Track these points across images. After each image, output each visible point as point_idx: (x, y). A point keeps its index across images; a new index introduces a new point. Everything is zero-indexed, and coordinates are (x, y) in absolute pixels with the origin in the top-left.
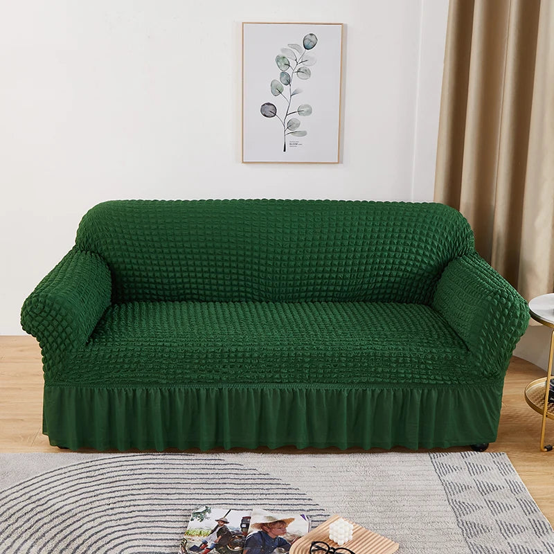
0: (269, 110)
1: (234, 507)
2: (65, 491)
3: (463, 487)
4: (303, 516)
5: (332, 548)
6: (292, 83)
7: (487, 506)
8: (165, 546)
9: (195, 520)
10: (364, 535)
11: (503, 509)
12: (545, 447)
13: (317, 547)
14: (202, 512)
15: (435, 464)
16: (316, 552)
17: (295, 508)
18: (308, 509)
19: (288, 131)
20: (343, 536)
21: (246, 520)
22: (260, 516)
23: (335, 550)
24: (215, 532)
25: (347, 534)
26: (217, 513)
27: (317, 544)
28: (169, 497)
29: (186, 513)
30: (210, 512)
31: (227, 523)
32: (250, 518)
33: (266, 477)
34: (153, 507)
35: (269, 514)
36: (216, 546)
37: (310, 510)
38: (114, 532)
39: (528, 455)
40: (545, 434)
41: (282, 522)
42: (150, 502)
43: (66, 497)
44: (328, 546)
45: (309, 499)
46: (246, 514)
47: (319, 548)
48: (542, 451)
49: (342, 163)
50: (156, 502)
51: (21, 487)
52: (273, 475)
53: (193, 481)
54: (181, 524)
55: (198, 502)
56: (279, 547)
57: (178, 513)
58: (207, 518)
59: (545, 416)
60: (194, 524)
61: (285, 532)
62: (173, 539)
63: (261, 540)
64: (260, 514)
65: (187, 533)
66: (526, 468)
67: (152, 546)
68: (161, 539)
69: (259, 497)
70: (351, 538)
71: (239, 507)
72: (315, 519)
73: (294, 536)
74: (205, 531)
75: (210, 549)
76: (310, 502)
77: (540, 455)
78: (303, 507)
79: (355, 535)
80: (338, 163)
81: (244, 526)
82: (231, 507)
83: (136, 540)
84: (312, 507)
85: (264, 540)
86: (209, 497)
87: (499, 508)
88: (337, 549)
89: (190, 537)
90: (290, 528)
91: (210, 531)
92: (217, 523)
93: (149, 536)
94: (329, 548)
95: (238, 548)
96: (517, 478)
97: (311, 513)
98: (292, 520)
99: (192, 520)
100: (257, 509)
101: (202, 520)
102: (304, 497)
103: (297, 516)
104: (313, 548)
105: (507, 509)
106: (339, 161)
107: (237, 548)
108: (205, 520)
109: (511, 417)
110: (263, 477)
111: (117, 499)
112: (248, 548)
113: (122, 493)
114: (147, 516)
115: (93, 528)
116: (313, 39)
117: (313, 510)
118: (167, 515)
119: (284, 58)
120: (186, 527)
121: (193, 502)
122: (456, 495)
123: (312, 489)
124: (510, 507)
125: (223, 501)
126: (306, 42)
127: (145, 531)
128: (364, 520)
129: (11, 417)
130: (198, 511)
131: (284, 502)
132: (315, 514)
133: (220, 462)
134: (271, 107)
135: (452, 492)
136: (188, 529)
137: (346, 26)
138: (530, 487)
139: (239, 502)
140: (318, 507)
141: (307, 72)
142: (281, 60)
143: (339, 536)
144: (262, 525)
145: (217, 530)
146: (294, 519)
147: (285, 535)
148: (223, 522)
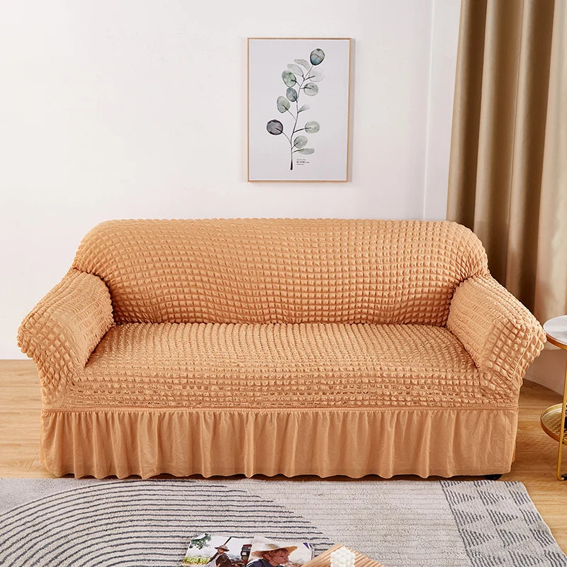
0: (275, 128)
1: (236, 534)
2: (61, 517)
3: (475, 517)
4: (306, 544)
6: (299, 99)
7: (498, 535)
9: (194, 547)
11: (516, 540)
12: (562, 476)
14: (202, 539)
15: (447, 493)
17: (298, 536)
19: (295, 149)
20: (344, 565)
21: (246, 548)
22: (261, 544)
24: (215, 560)
25: (349, 563)
26: (217, 541)
28: (170, 523)
29: (184, 540)
30: (209, 539)
31: (227, 550)
32: (251, 546)
33: (269, 504)
34: (151, 534)
35: (271, 541)
37: (314, 538)
38: (109, 559)
39: (543, 484)
40: (562, 463)
41: (285, 550)
42: (149, 528)
43: (63, 522)
45: (313, 528)
46: (247, 542)
48: (559, 479)
49: (351, 181)
50: (154, 529)
51: (17, 512)
52: (276, 502)
53: (194, 508)
54: (180, 552)
55: (198, 529)
57: (176, 540)
58: (207, 546)
59: (561, 443)
60: (193, 552)
61: (286, 561)
64: (261, 542)
65: (186, 561)
66: (542, 498)
69: (261, 524)
71: (240, 535)
72: (318, 547)
73: (295, 564)
74: (204, 559)
76: (312, 530)
77: (557, 484)
78: (307, 536)
79: (358, 563)
80: (347, 181)
81: (244, 554)
82: (232, 534)
84: (315, 536)
86: (209, 524)
87: (512, 539)
89: (188, 564)
91: (209, 559)
92: (217, 551)
93: (146, 564)
96: (530, 506)
97: (314, 542)
98: (294, 548)
99: (191, 547)
100: (258, 537)
101: (201, 547)
102: (307, 525)
103: (300, 544)
105: (520, 539)
106: (349, 179)
108: (204, 548)
109: (528, 445)
111: (114, 525)
113: (121, 519)
114: (145, 542)
115: (89, 553)
116: (320, 54)
117: (316, 538)
118: (165, 543)
119: (290, 73)
120: (185, 555)
121: (193, 529)
122: (467, 526)
123: (316, 517)
124: (523, 537)
125: (224, 529)
126: (314, 57)
127: (142, 557)
128: (369, 549)
129: (8, 442)
130: (198, 538)
131: (287, 530)
132: (318, 543)
133: (222, 489)
134: (277, 124)
135: (462, 522)
136: (186, 556)
137: (354, 41)
138: (545, 517)
139: (241, 529)
140: (322, 536)
141: (314, 88)
142: (287, 76)
143: (341, 565)
144: (263, 554)
145: (216, 558)
146: (296, 547)
147: (287, 564)
148: (222, 549)
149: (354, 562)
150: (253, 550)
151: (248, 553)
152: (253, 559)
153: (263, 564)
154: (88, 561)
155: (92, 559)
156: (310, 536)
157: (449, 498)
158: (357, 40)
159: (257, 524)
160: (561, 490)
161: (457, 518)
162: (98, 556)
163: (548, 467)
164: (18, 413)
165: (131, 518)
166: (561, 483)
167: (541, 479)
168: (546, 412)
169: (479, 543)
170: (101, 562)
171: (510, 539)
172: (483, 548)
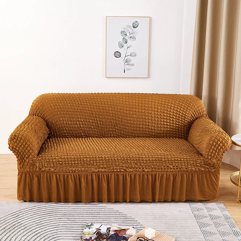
0: (117, 55)
3: (204, 217)
4: (133, 227)
6: (128, 43)
7: (214, 224)
8: (74, 239)
9: (87, 228)
10: (160, 235)
11: (221, 226)
12: (239, 201)
13: (140, 240)
14: (90, 225)
15: (191, 207)
17: (130, 224)
18: (136, 225)
19: (126, 64)
20: (151, 235)
21: (109, 229)
22: (115, 227)
26: (96, 226)
27: (140, 238)
29: (82, 226)
30: (93, 225)
31: (100, 230)
32: (110, 228)
33: (117, 212)
36: (96, 239)
37: (137, 225)
41: (124, 230)
44: (145, 239)
45: (136, 221)
46: (109, 226)
49: (150, 78)
50: (69, 221)
52: (120, 211)
53: (86, 213)
55: (87, 222)
56: (123, 240)
57: (79, 226)
59: (239, 187)
60: (86, 230)
61: (125, 234)
62: (77, 236)
65: (83, 234)
69: (114, 220)
70: (154, 236)
71: (105, 224)
72: (138, 229)
73: (130, 235)
74: (91, 233)
75: (93, 240)
77: (237, 204)
78: (134, 224)
80: (148, 78)
82: (102, 224)
83: (61, 236)
85: (116, 236)
86: (92, 220)
90: (128, 232)
92: (96, 230)
93: (66, 235)
95: (105, 240)
96: (227, 213)
99: (85, 228)
100: (113, 224)
101: (90, 229)
102: (134, 220)
103: (131, 228)
104: (138, 240)
108: (91, 229)
109: (225, 188)
112: (110, 240)
113: (55, 218)
114: (66, 227)
116: (137, 23)
118: (74, 227)
119: (124, 32)
120: (83, 232)
122: (201, 220)
123: (137, 217)
124: (224, 225)
125: (99, 222)
126: (134, 25)
129: (4, 187)
130: (88, 225)
131: (125, 222)
132: (139, 227)
133: (97, 206)
134: (119, 53)
135: (198, 219)
137: (151, 18)
139: (106, 222)
140: (140, 224)
141: (134, 38)
142: (123, 33)
143: (149, 235)
144: (116, 231)
145: (96, 233)
146: (129, 229)
147: (126, 235)
148: (98, 229)
149: (155, 234)
151: (109, 231)
153: (116, 235)
154: (42, 234)
157: (192, 209)
161: (196, 217)
165: (60, 217)
168: (233, 174)
169: (206, 227)
170: (48, 235)
171: (218, 225)
172: (208, 229)
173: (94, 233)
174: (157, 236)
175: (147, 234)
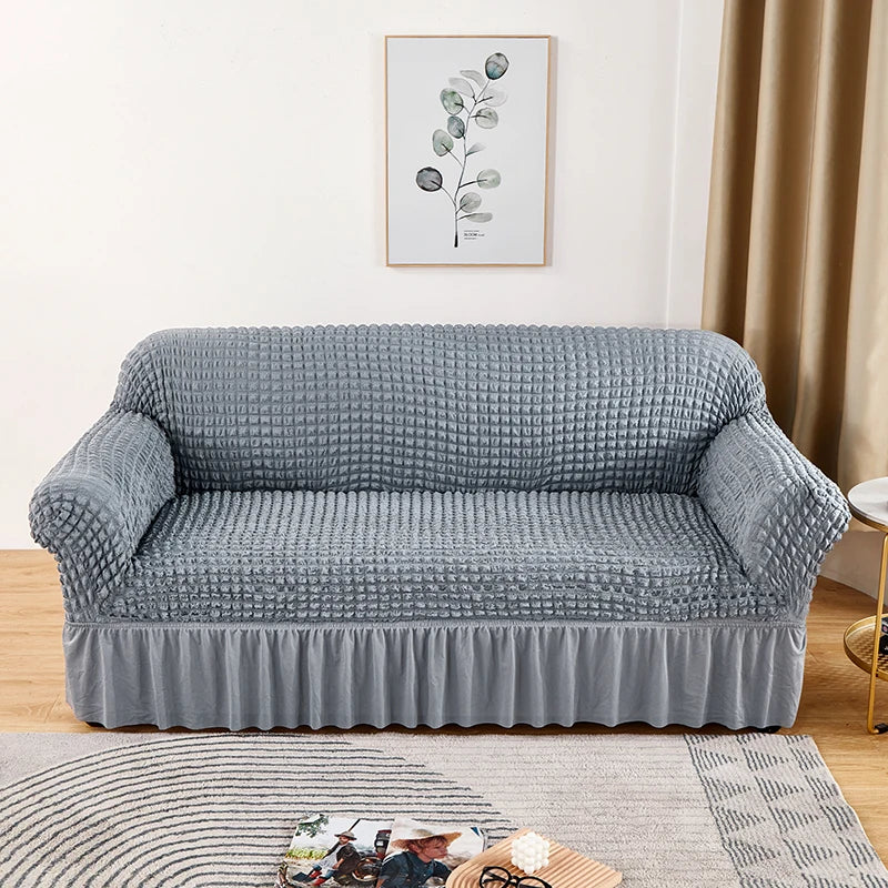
0: (430, 180)
1: (366, 815)
2: (97, 791)
3: (736, 788)
4: (475, 829)
5: (515, 877)
6: (467, 135)
7: (772, 817)
8: (255, 874)
9: (303, 834)
10: (567, 860)
11: (798, 823)
12: (876, 727)
13: (493, 875)
14: (314, 823)
15: (694, 753)
16: (490, 884)
17: (463, 817)
18: (483, 819)
19: (461, 213)
20: (533, 860)
21: (383, 836)
22: (406, 830)
23: (519, 880)
24: (335, 853)
25: (540, 856)
26: (338, 825)
27: (492, 871)
28: (264, 800)
29: (288, 824)
30: (326, 822)
31: (353, 839)
32: (390, 832)
33: (419, 770)
34: (237, 816)
35: (421, 826)
36: (335, 874)
37: (487, 821)
38: (173, 853)
39: (847, 739)
40: (875, 708)
41: (442, 839)
42: (232, 807)
43: (100, 798)
44: (509, 874)
45: (487, 805)
46: (384, 826)
47: (495, 878)
48: (870, 733)
49: (551, 265)
50: (240, 807)
51: (27, 784)
52: (431, 767)
53: (302, 776)
54: (281, 841)
55: (308, 808)
56: (434, 875)
57: (274, 824)
58: (323, 832)
59: (874, 676)
60: (302, 841)
61: (444, 854)
62: (268, 864)
63: (406, 865)
64: (405, 826)
65: (290, 855)
66: (843, 760)
67: (233, 873)
68: (249, 864)
69: (405, 800)
70: (547, 862)
71: (374, 816)
72: (493, 834)
73: (457, 858)
74: (318, 851)
75: (326, 879)
76: (484, 809)
77: (867, 740)
78: (476, 817)
79: (553, 858)
80: (544, 265)
81: (380, 844)
82: (361, 815)
83: (209, 864)
84: (489, 817)
85: (411, 865)
86: (326, 800)
87: (792, 821)
88: (522, 879)
89: (294, 860)
90: (454, 848)
91: (326, 852)
92: (337, 840)
93: (229, 859)
94: (510, 878)
95: (370, 876)
96: (823, 772)
97: (488, 826)
98: (457, 835)
99: (298, 834)
100: (400, 818)
101: (314, 835)
102: (479, 801)
103: (465, 830)
104: (485, 877)
105: (804, 824)
106: (547, 262)
107: (368, 877)
108: (319, 835)
109: (826, 679)
110: (414, 769)
111: (179, 803)
112: (385, 878)
113: (189, 794)
114: (227, 828)
115: (142, 844)
116: (501, 62)
117: (491, 821)
118: (258, 828)
119: (454, 93)
120: (289, 846)
121: (300, 807)
122: (725, 802)
123: (492, 789)
124: (809, 819)
125: (348, 807)
126: (490, 70)
127: (222, 850)
128: (572, 837)
129: (12, 678)
130: (308, 821)
131: (445, 808)
132: (494, 827)
133: (345, 747)
134: (434, 174)
135: (717, 796)
136: (290, 848)
137: (556, 39)
138: (846, 788)
139: (374, 808)
140: (499, 817)
141: (491, 117)
142: (449, 97)
143: (527, 859)
144: (409, 843)
145: (338, 850)
146: (459, 834)
147: (445, 859)
148: (346, 838)
149: (548, 855)
150: (393, 838)
151: (386, 843)
152: (394, 851)
153: (408, 858)
154: (140, 856)
155: (147, 852)
156: (481, 817)
157: (697, 761)
158: (560, 39)
159: (398, 800)
160: (873, 747)
161: (709, 791)
162: (155, 849)
163: (855, 714)
164: (26, 633)
165: (205, 792)
166: (873, 737)
167: (841, 731)
168: (854, 629)
169: (740, 827)
170: (161, 858)
171: (789, 821)
172: (747, 834)
173: (330, 852)
174: (557, 863)
175: (520, 856)
